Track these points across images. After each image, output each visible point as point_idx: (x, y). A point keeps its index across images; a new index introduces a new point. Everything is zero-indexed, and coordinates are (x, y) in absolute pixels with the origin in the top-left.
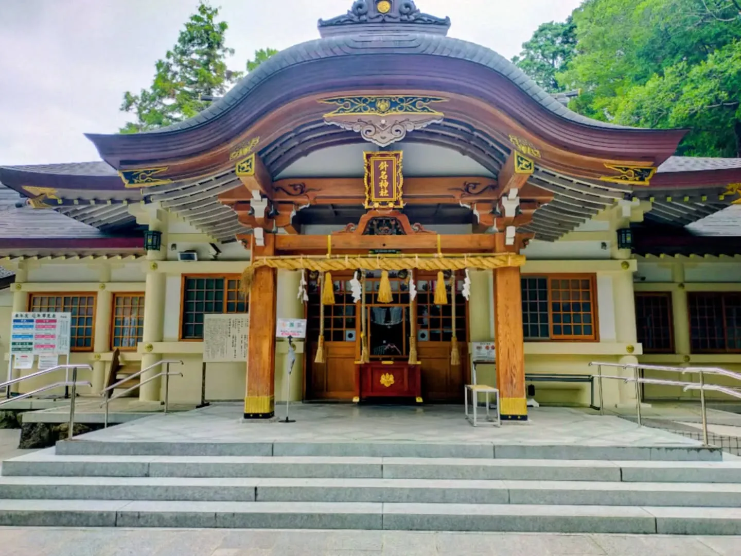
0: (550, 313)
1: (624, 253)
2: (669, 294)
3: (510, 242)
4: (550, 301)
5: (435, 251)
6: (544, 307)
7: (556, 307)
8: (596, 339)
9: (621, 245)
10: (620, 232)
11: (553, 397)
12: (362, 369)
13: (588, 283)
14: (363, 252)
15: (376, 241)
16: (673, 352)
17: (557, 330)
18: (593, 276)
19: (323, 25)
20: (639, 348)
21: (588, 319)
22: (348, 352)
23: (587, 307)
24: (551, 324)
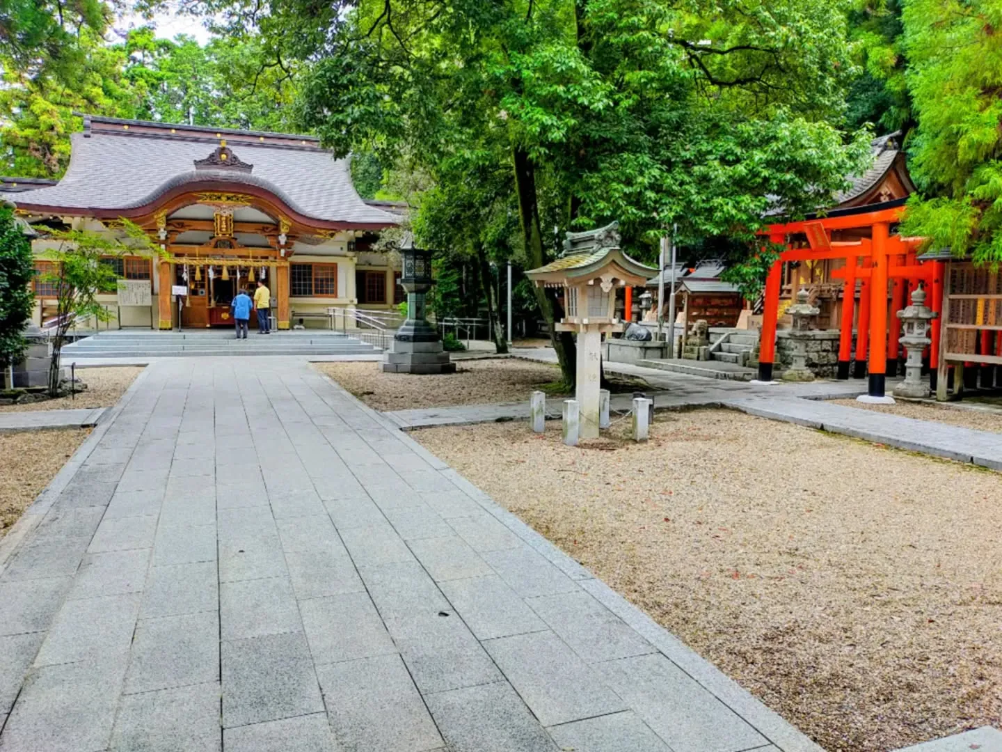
0: (313, 282)
1: (351, 254)
2: (385, 272)
3: (282, 255)
4: (313, 277)
5: (248, 257)
6: (310, 280)
7: (316, 280)
8: (336, 297)
9: (349, 249)
10: (349, 243)
11: (312, 324)
12: (211, 311)
13: (333, 268)
14: (214, 256)
15: (219, 251)
16: (385, 303)
17: (316, 292)
18: (336, 264)
19: (196, 163)
20: (356, 301)
21: (332, 286)
22: (201, 301)
23: (332, 280)
24: (313, 289)
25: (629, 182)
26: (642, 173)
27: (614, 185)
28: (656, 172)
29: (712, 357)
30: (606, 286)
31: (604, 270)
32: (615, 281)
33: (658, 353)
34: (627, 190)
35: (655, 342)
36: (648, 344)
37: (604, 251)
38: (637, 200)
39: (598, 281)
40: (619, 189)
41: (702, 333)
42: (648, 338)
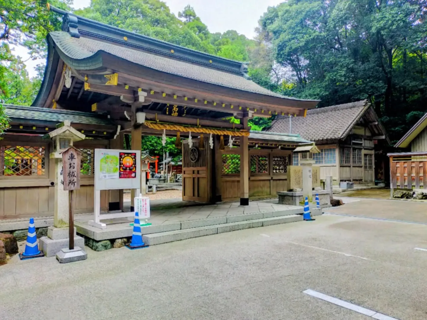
25: (150, 142)
26: (153, 140)
27: (147, 142)
28: (156, 140)
29: (177, 181)
30: (146, 162)
31: (146, 159)
32: (148, 162)
33: (163, 181)
34: (150, 143)
35: (162, 178)
36: (160, 179)
37: (145, 156)
38: (152, 145)
39: (145, 162)
40: (148, 143)
41: (174, 175)
42: (161, 177)
